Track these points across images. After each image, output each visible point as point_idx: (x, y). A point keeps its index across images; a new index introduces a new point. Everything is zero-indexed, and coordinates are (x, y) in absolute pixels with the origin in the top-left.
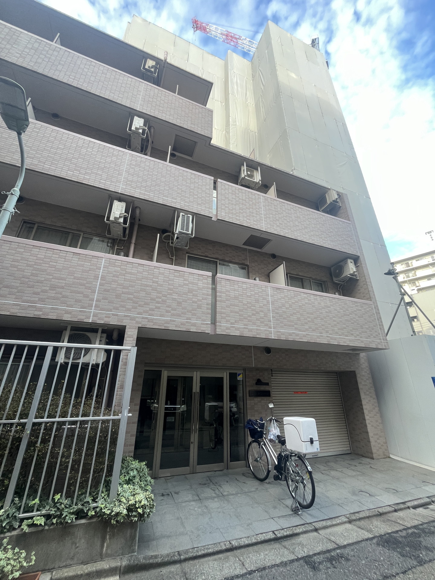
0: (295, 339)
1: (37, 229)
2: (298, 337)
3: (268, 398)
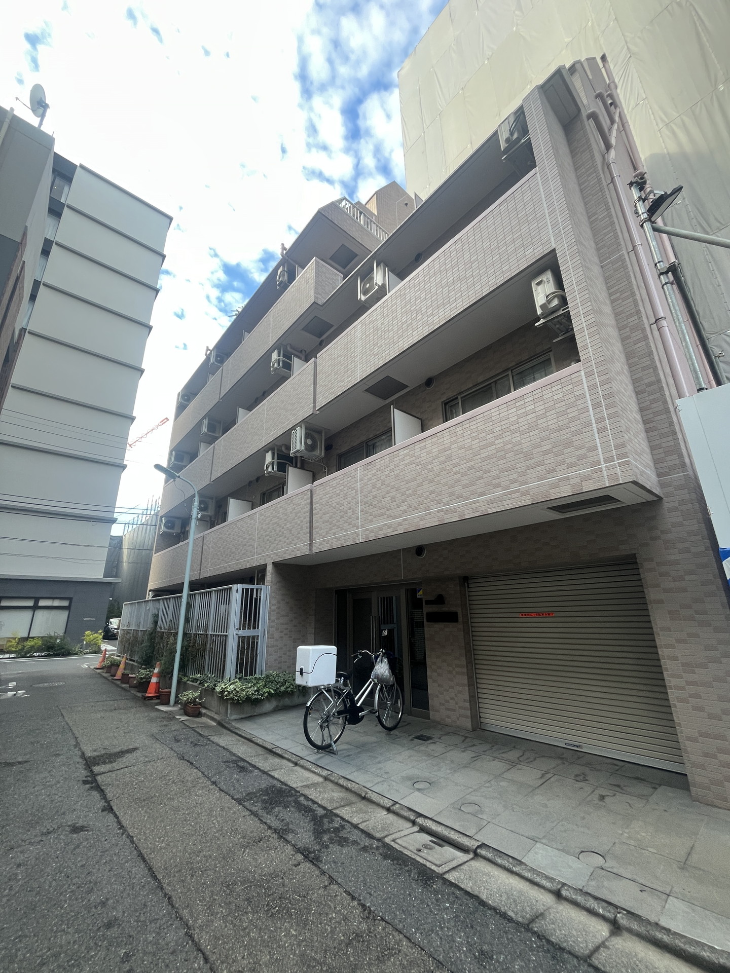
2: (391, 530)
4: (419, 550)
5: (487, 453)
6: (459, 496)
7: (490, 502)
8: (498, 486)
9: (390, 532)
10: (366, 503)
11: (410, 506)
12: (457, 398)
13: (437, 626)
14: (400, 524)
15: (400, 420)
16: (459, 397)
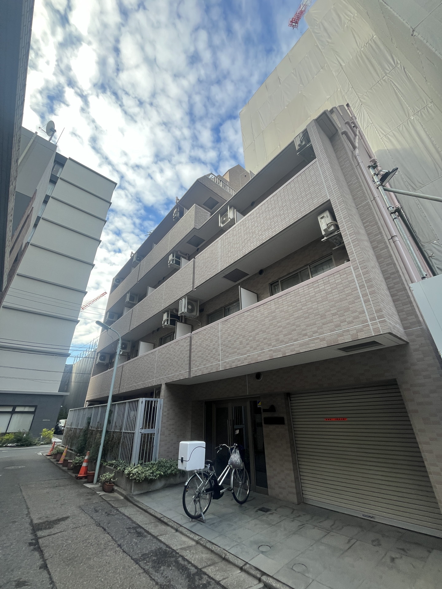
0: (237, 365)
2: (240, 362)
3: (282, 425)
4: (258, 375)
5: (298, 315)
6: (282, 341)
7: (301, 345)
8: (305, 335)
9: (239, 364)
10: (224, 345)
11: (251, 347)
12: (278, 281)
13: (272, 427)
14: (245, 359)
15: (244, 294)
16: (279, 281)
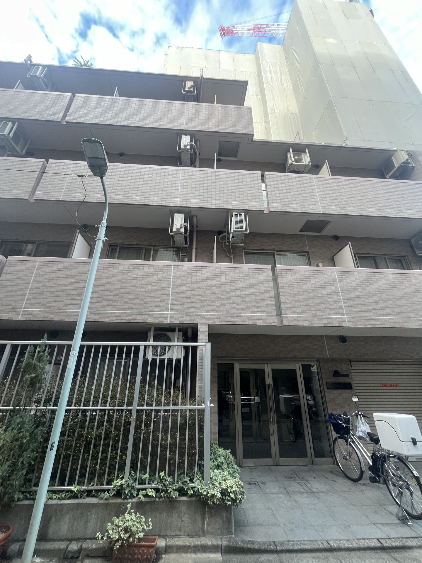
1: (120, 249)
3: (349, 390)
4: (343, 339)
13: (336, 392)
